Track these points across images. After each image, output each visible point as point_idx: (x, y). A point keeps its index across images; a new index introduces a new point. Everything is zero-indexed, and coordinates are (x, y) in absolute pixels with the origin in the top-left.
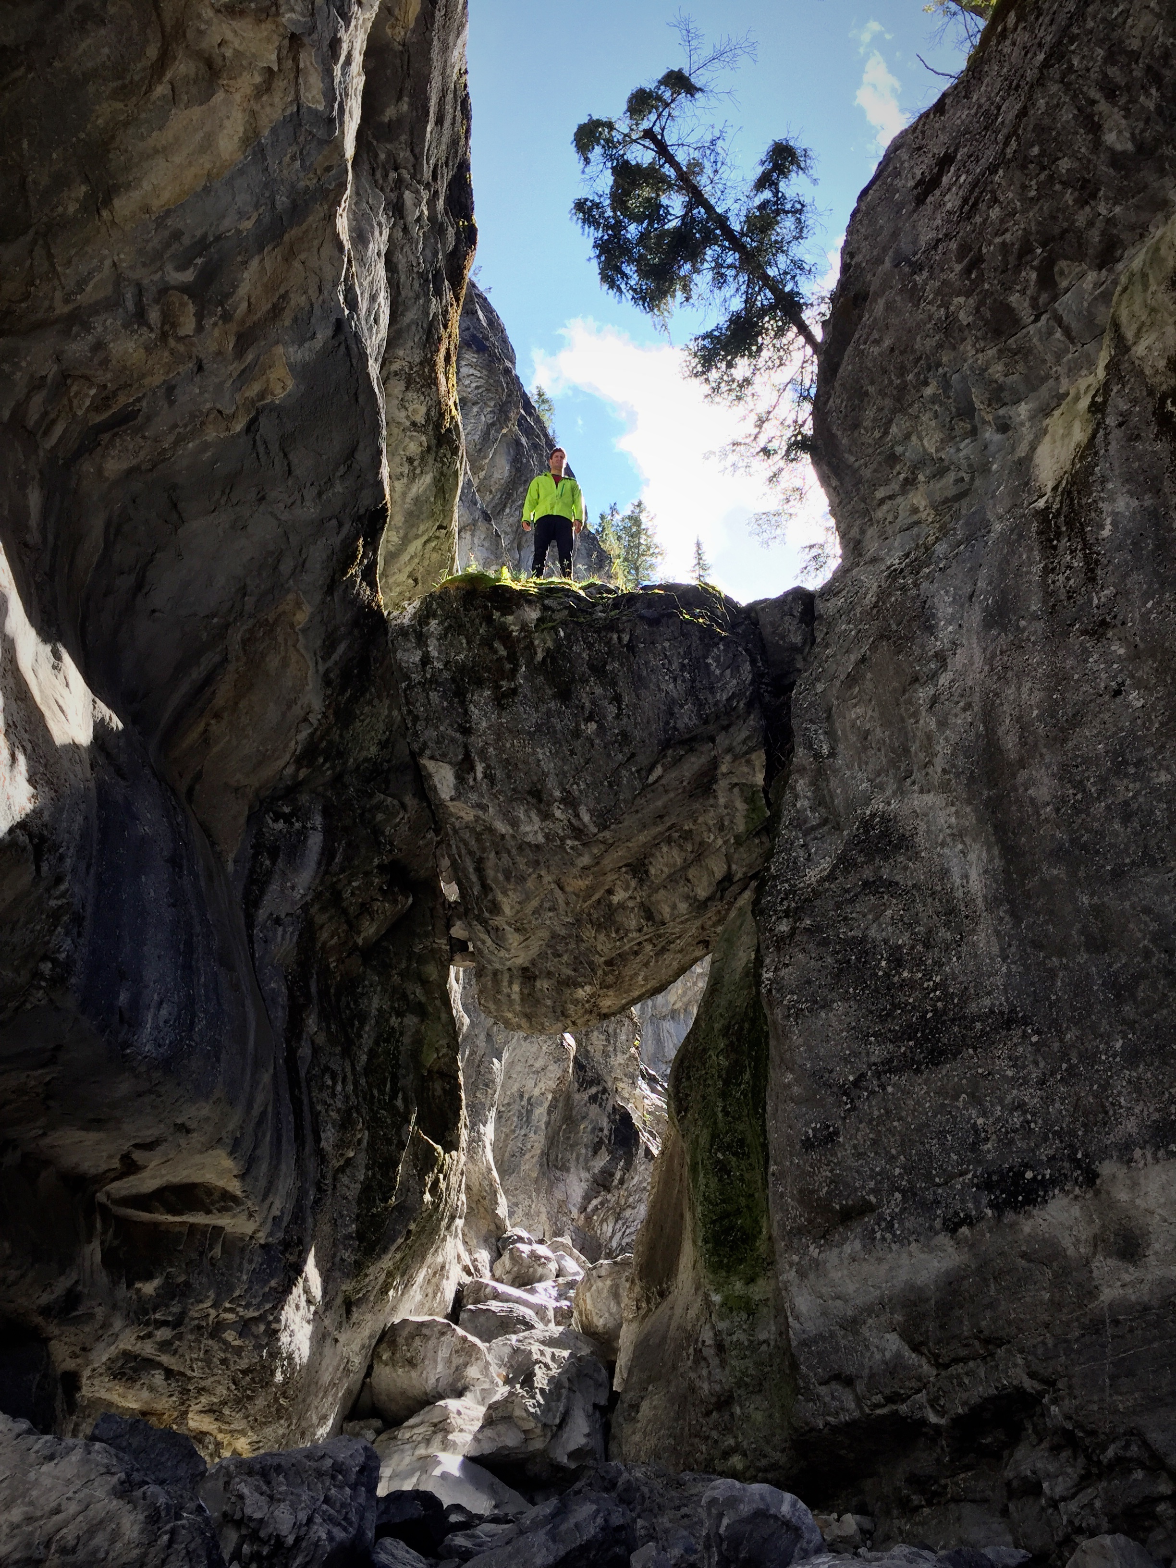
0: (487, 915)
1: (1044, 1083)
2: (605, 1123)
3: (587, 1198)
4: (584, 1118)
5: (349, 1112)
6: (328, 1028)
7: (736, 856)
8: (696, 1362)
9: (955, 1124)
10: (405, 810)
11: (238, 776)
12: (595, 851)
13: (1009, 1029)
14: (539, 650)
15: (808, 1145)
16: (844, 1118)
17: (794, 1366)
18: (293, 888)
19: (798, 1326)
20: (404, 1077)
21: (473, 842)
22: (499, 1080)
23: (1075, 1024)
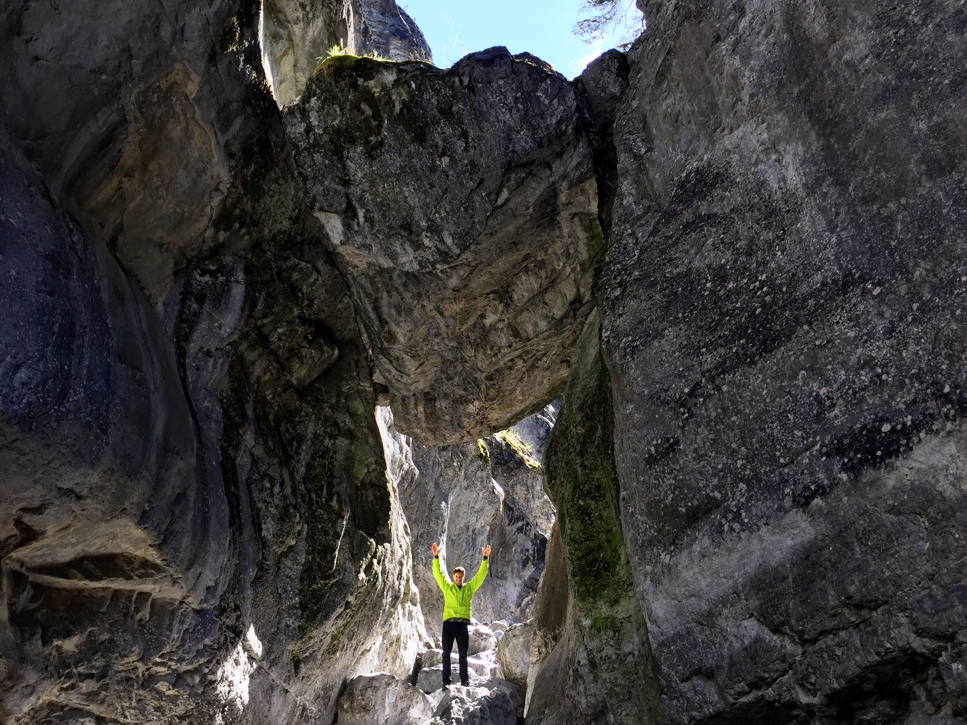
0: (386, 344)
1: (893, 330)
2: (529, 545)
3: (521, 597)
4: (514, 543)
5: (286, 508)
6: (266, 443)
7: (583, 281)
8: (575, 681)
9: (795, 401)
10: (318, 272)
11: (160, 233)
12: (462, 273)
13: (845, 294)
14: (397, 104)
15: (651, 460)
16: (683, 427)
17: (657, 668)
18: (220, 327)
19: (656, 629)
20: (338, 484)
21: (368, 286)
22: (447, 514)
23: (924, 258)
